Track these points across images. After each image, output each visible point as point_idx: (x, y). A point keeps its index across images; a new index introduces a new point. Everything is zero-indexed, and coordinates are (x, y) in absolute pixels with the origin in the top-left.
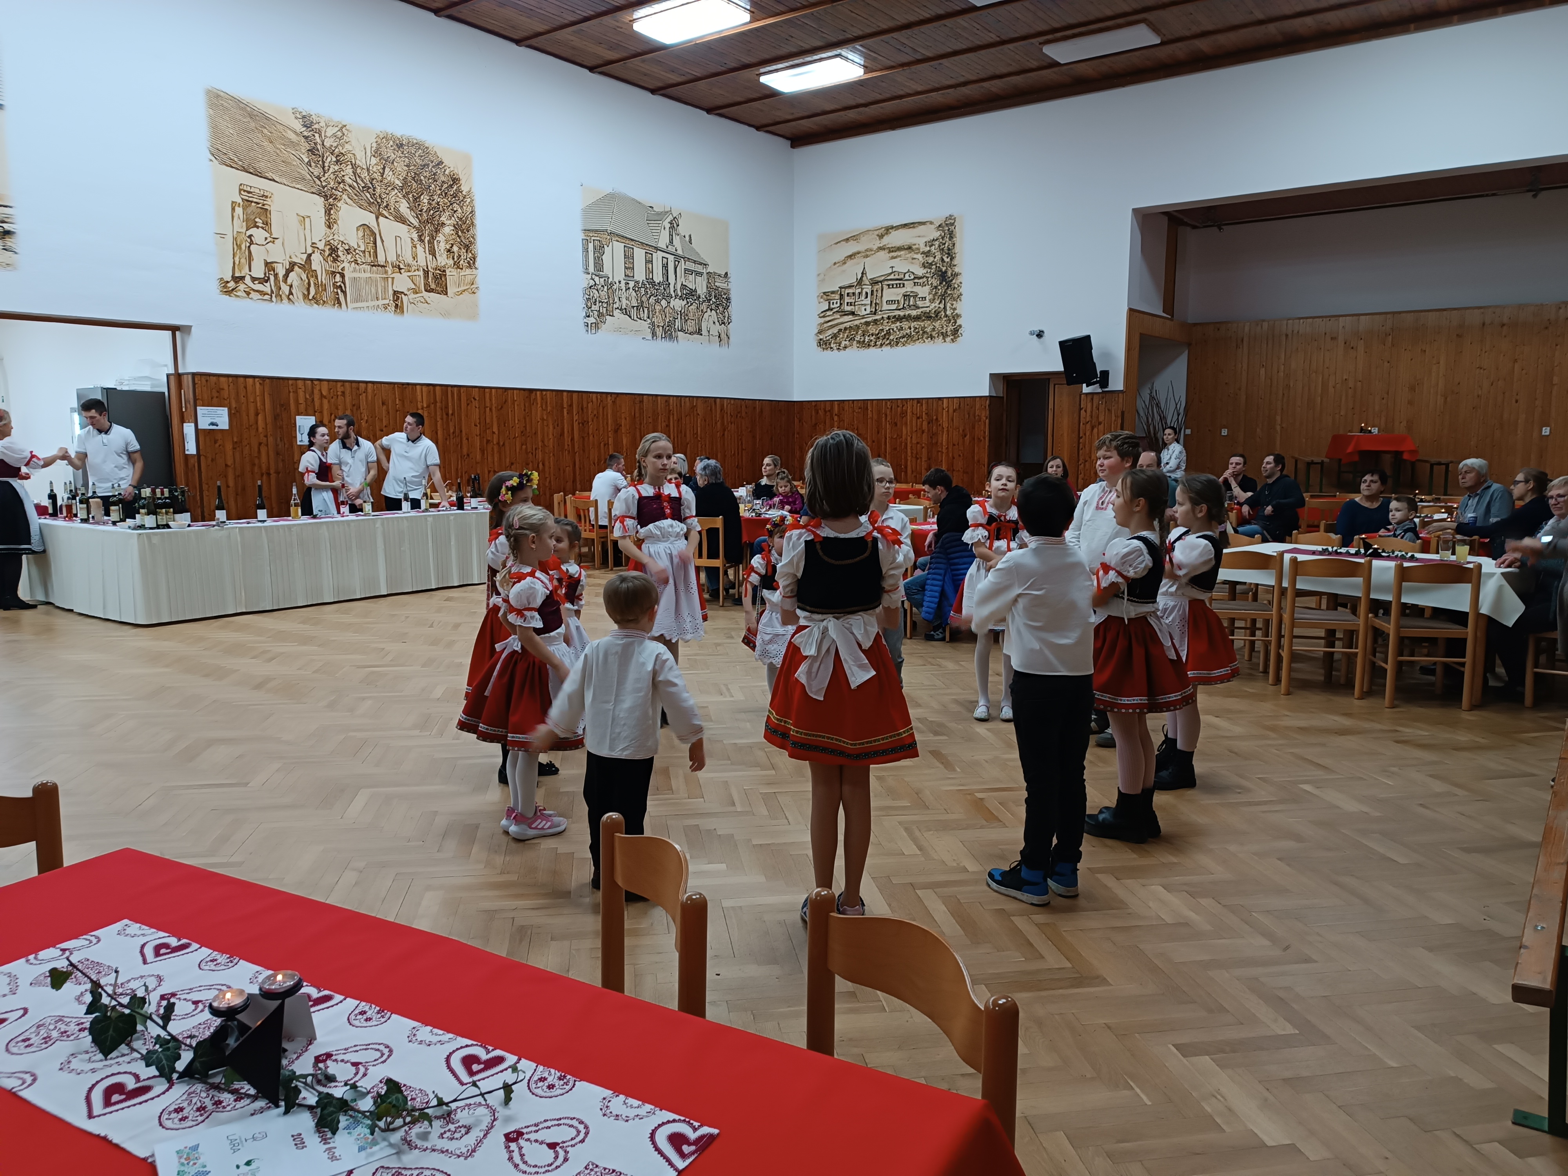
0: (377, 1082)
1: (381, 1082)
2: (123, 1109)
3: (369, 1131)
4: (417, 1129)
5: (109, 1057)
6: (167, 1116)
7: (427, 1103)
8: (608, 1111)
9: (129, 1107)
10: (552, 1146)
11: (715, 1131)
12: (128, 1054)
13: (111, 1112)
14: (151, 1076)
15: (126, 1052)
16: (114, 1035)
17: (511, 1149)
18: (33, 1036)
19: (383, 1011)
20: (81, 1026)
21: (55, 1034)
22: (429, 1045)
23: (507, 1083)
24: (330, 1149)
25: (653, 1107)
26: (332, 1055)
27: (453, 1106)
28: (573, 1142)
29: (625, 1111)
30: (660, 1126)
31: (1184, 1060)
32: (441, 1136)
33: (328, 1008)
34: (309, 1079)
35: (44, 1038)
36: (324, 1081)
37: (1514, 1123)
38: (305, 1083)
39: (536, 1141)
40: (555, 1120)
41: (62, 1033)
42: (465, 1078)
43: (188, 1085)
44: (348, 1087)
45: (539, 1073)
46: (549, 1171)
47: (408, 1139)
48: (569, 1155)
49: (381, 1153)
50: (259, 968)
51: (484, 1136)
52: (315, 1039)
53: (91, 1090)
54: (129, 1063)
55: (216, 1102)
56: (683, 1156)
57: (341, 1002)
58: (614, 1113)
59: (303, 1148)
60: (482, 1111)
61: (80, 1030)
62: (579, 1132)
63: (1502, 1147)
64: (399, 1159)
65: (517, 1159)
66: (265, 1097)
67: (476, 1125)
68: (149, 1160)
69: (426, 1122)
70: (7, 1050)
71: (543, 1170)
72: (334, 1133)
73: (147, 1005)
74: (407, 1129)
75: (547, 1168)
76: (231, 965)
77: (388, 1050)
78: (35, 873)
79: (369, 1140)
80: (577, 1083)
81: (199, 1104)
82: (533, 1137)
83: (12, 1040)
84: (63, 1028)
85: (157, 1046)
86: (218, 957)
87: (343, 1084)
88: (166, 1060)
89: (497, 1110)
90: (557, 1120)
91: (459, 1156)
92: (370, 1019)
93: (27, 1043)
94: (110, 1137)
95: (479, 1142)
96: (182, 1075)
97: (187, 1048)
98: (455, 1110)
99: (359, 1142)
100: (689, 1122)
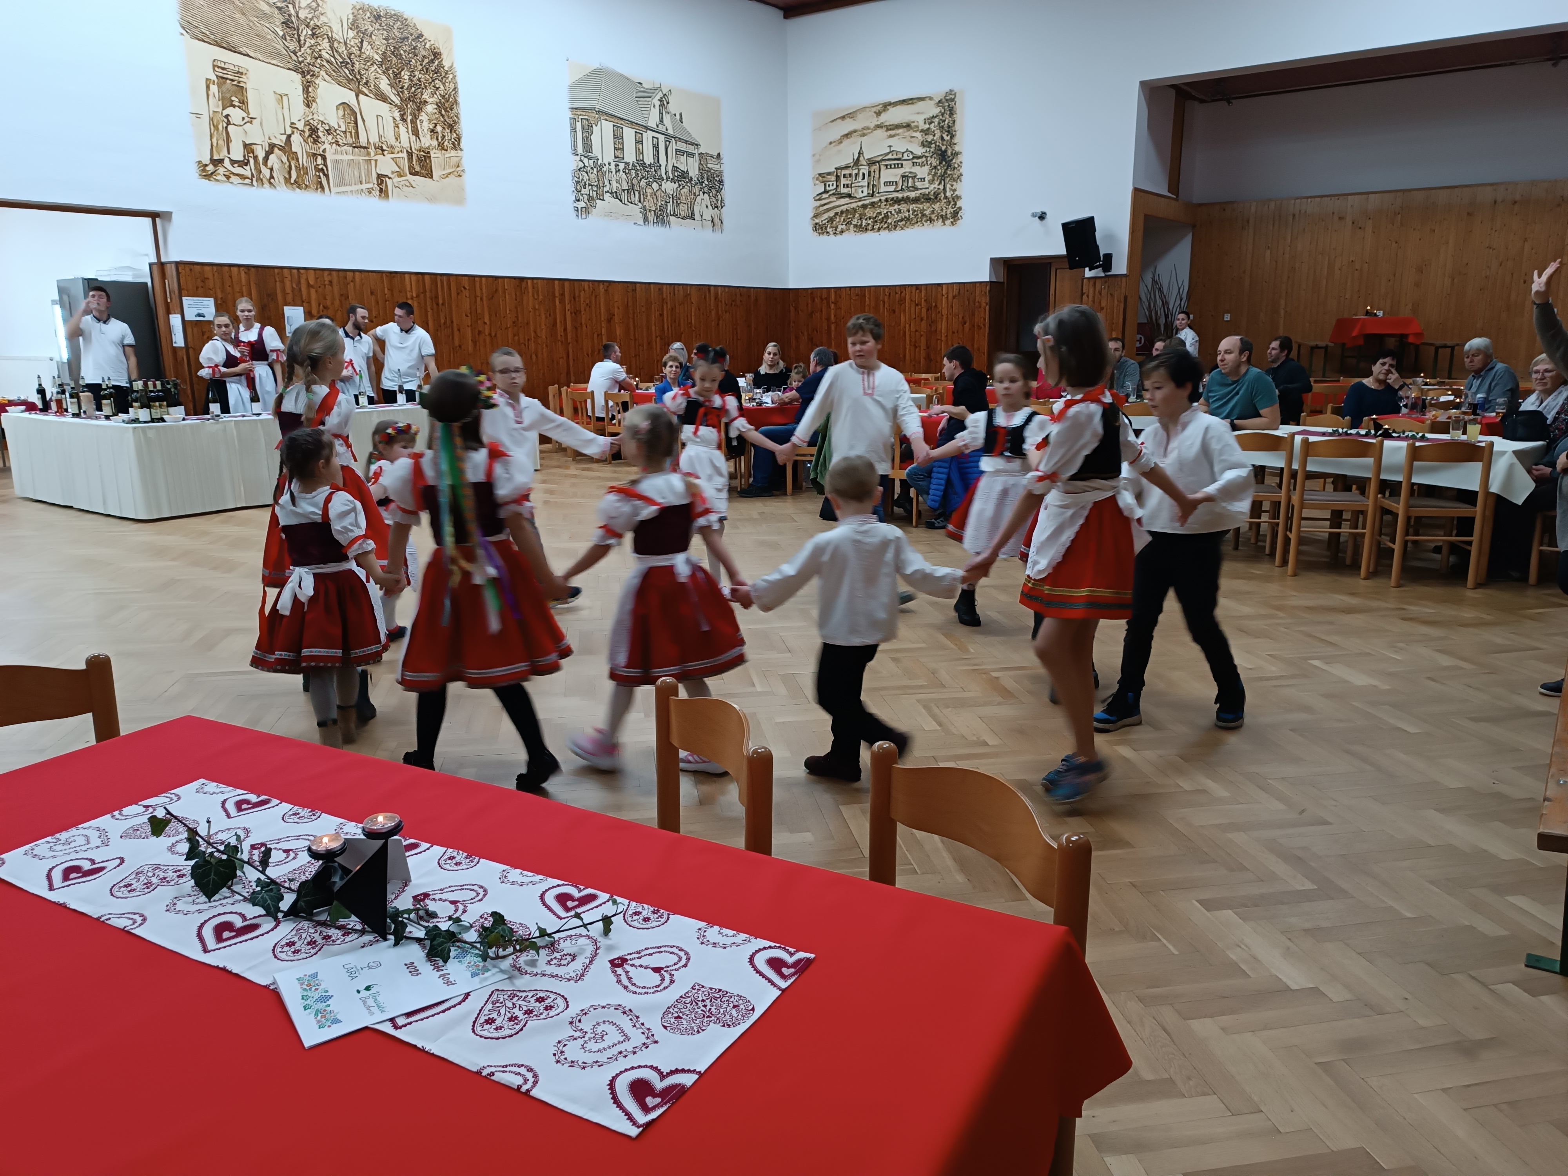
0: (478, 917)
1: (481, 917)
2: (235, 944)
3: (479, 959)
4: (523, 958)
5: (212, 900)
6: (280, 950)
7: (529, 935)
8: (705, 940)
9: (241, 942)
10: (657, 970)
11: (812, 956)
12: (230, 897)
13: (225, 947)
14: (257, 915)
15: (228, 895)
16: (216, 878)
17: (618, 973)
18: (134, 882)
19: (471, 857)
20: (178, 873)
21: (154, 880)
22: (522, 885)
23: (606, 916)
24: (443, 975)
25: (748, 936)
26: (429, 895)
27: (556, 936)
28: (676, 967)
29: (721, 940)
30: (757, 952)
31: (1208, 914)
32: (549, 963)
33: (416, 854)
34: (412, 916)
35: (145, 884)
36: (426, 917)
37: (1526, 966)
38: (409, 919)
39: (641, 966)
40: (655, 948)
41: (161, 879)
42: (562, 913)
43: (294, 923)
44: (451, 922)
45: (632, 908)
46: (658, 991)
47: (518, 966)
48: (675, 978)
49: (493, 978)
50: (342, 821)
51: (591, 962)
52: (410, 881)
53: (201, 928)
54: (232, 904)
55: (325, 936)
56: (784, 977)
57: (428, 849)
58: (712, 941)
59: (417, 975)
60: (583, 941)
61: (179, 877)
62: (680, 958)
63: (1517, 988)
64: (513, 984)
65: (625, 981)
66: (374, 931)
67: (581, 954)
68: (271, 988)
69: (531, 951)
70: (112, 895)
71: (652, 990)
72: (445, 962)
73: (239, 854)
74: (515, 957)
75: (655, 989)
76: (314, 818)
77: (482, 890)
78: (95, 743)
79: (480, 967)
80: (670, 916)
81: (309, 939)
82: (637, 962)
83: (114, 885)
84: (162, 875)
85: (259, 889)
86: (300, 811)
87: (445, 920)
88: (271, 898)
89: (599, 939)
90: (658, 948)
91: (569, 980)
92: (460, 864)
93: (129, 889)
94: (229, 968)
95: (586, 968)
96: (287, 914)
97: (286, 890)
98: (558, 941)
99: (471, 969)
100: (784, 948)
